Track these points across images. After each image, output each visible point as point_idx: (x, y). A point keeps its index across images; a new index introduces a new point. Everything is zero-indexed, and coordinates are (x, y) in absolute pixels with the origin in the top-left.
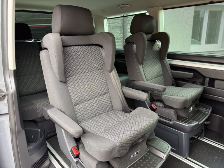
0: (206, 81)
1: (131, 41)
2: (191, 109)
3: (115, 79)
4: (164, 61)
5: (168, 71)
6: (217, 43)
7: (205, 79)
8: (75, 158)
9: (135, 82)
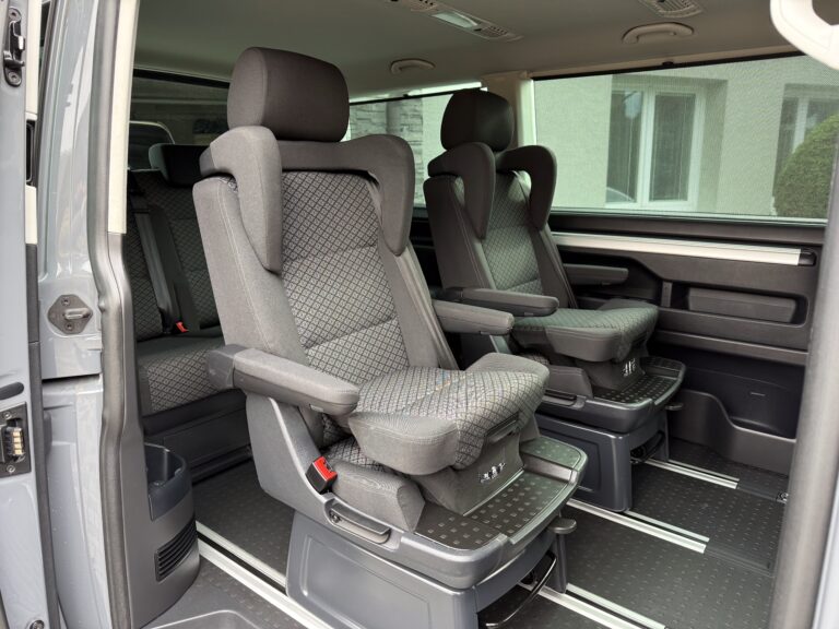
0: (664, 291)
1: (446, 169)
2: (629, 367)
3: (412, 275)
4: (542, 233)
5: (553, 265)
6: (684, 197)
7: (662, 285)
8: (321, 493)
9: (465, 291)
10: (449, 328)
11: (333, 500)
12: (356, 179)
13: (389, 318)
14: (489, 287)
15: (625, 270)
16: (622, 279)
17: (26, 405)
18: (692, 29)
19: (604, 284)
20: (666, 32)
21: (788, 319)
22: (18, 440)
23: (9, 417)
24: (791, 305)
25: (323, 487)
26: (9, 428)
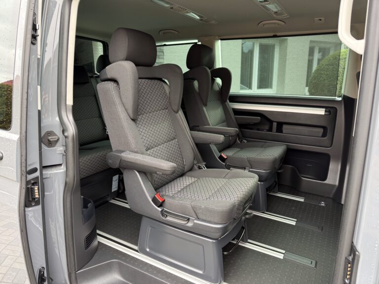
0: (273, 126)
1: (190, 77)
4: (226, 103)
5: (231, 117)
6: (271, 87)
7: (272, 123)
8: (159, 207)
9: (200, 127)
10: (198, 142)
11: (163, 209)
12: (159, 82)
13: (175, 139)
14: (209, 125)
15: (259, 118)
16: (258, 121)
17: (38, 177)
18: (285, 23)
19: (251, 123)
20: (275, 23)
21: (320, 135)
22: (37, 191)
23: (33, 182)
24: (321, 130)
25: (159, 204)
26: (33, 187)
